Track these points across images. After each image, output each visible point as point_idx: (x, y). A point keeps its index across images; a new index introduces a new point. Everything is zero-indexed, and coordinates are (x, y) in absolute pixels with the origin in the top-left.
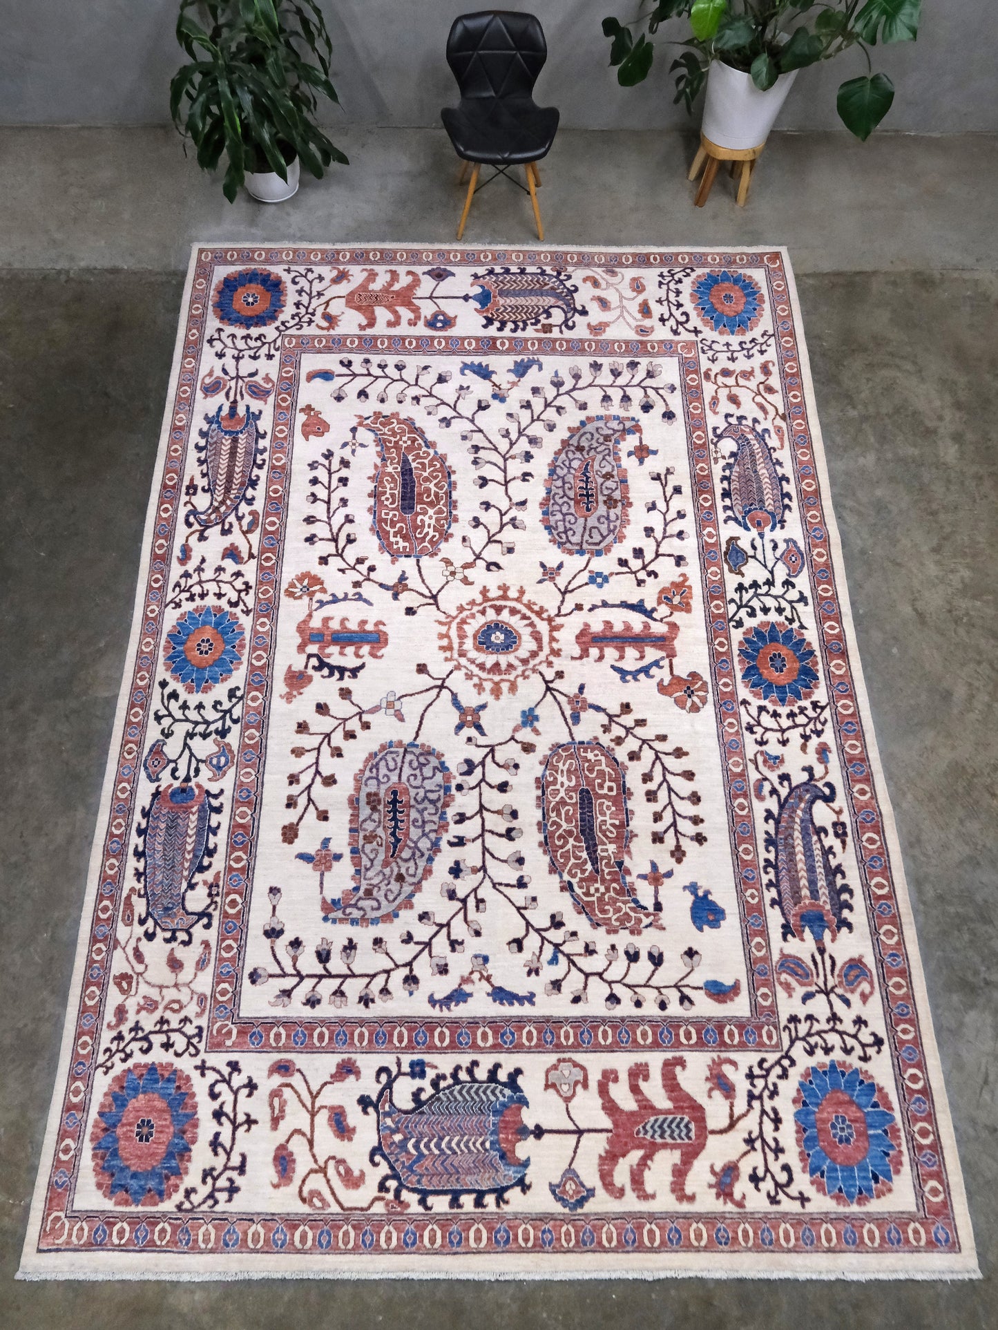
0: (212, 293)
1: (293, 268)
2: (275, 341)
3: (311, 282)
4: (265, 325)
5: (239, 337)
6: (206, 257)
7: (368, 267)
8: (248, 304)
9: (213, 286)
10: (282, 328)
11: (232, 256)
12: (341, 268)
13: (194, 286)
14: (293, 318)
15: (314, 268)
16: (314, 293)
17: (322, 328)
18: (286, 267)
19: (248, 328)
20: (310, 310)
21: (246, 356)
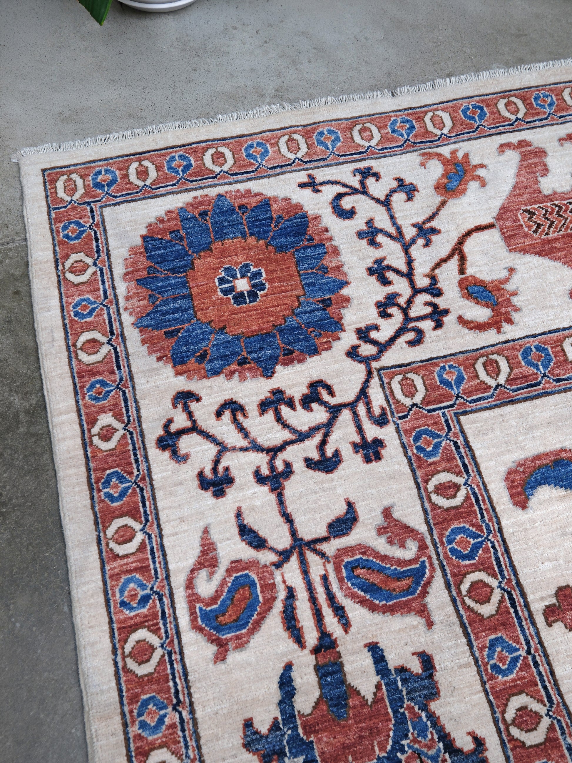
0: (122, 288)
1: (321, 175)
2: (363, 394)
3: (386, 203)
4: (315, 351)
5: (252, 409)
6: (71, 190)
7: (514, 138)
8: (239, 298)
9: (119, 270)
10: (367, 350)
11: (143, 174)
12: (446, 151)
13: (61, 281)
14: (385, 315)
15: (375, 164)
16: (410, 233)
17: (480, 327)
18: (302, 177)
19: (269, 374)
20: (422, 282)
21: (299, 466)
